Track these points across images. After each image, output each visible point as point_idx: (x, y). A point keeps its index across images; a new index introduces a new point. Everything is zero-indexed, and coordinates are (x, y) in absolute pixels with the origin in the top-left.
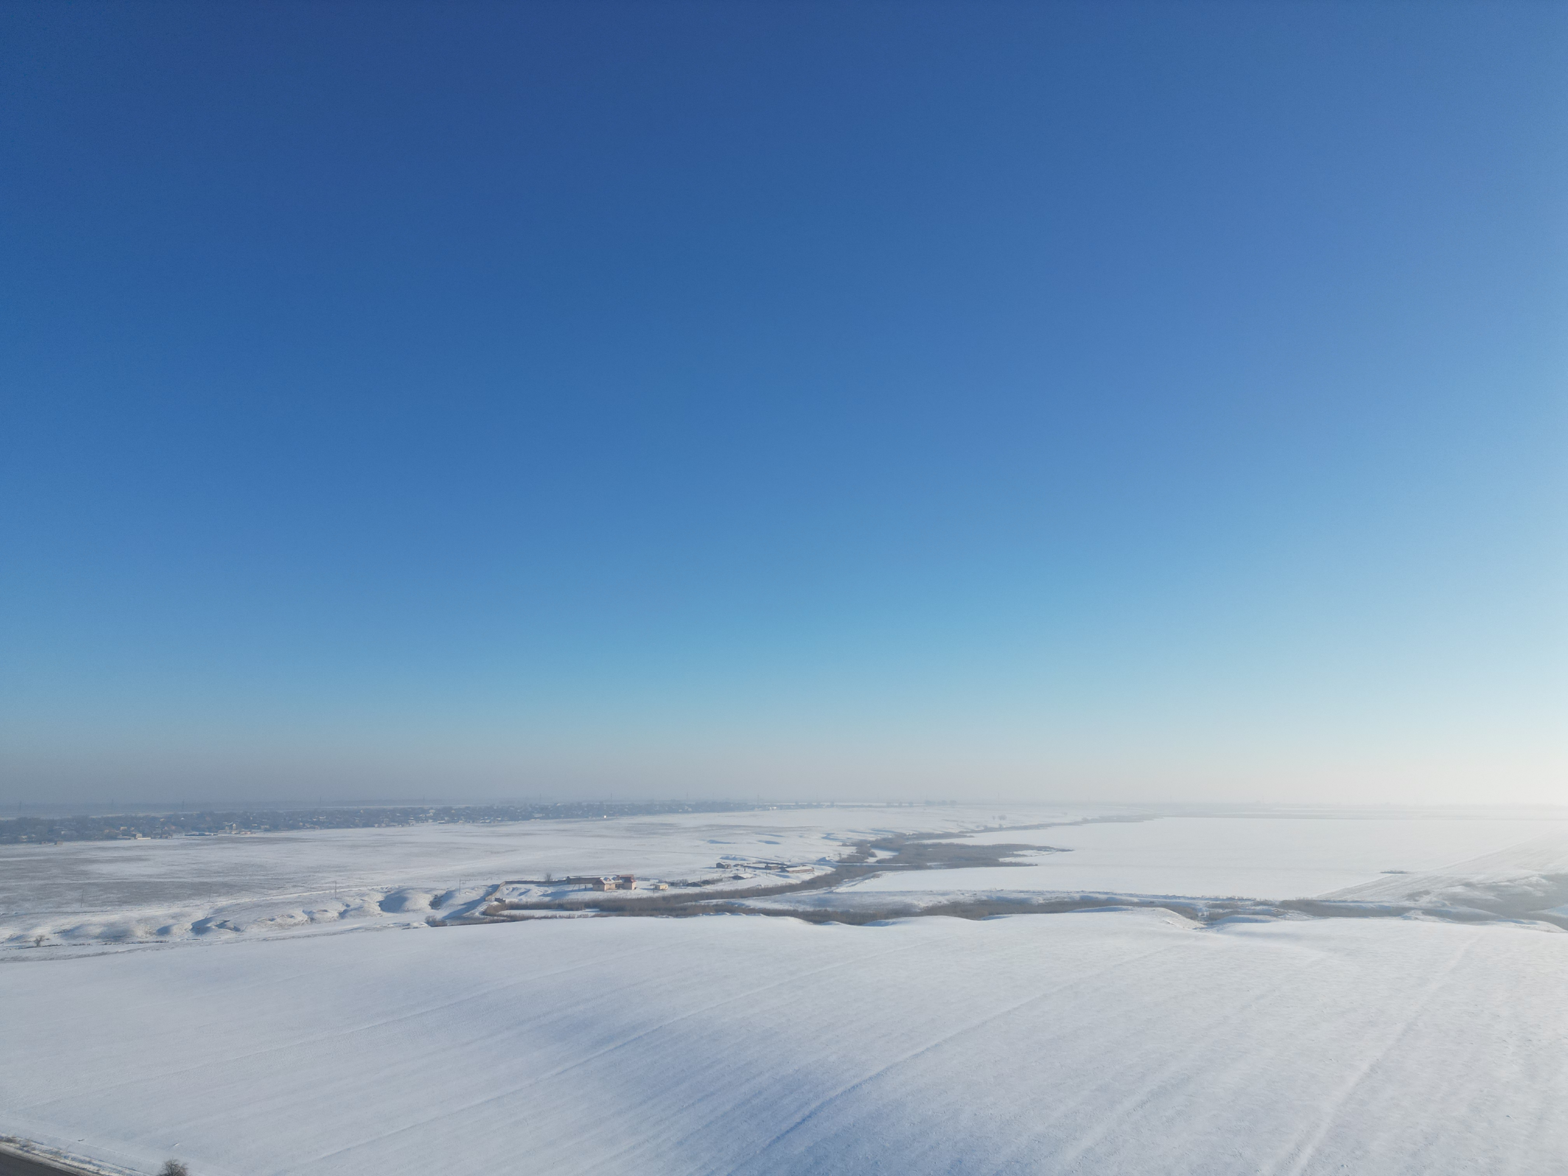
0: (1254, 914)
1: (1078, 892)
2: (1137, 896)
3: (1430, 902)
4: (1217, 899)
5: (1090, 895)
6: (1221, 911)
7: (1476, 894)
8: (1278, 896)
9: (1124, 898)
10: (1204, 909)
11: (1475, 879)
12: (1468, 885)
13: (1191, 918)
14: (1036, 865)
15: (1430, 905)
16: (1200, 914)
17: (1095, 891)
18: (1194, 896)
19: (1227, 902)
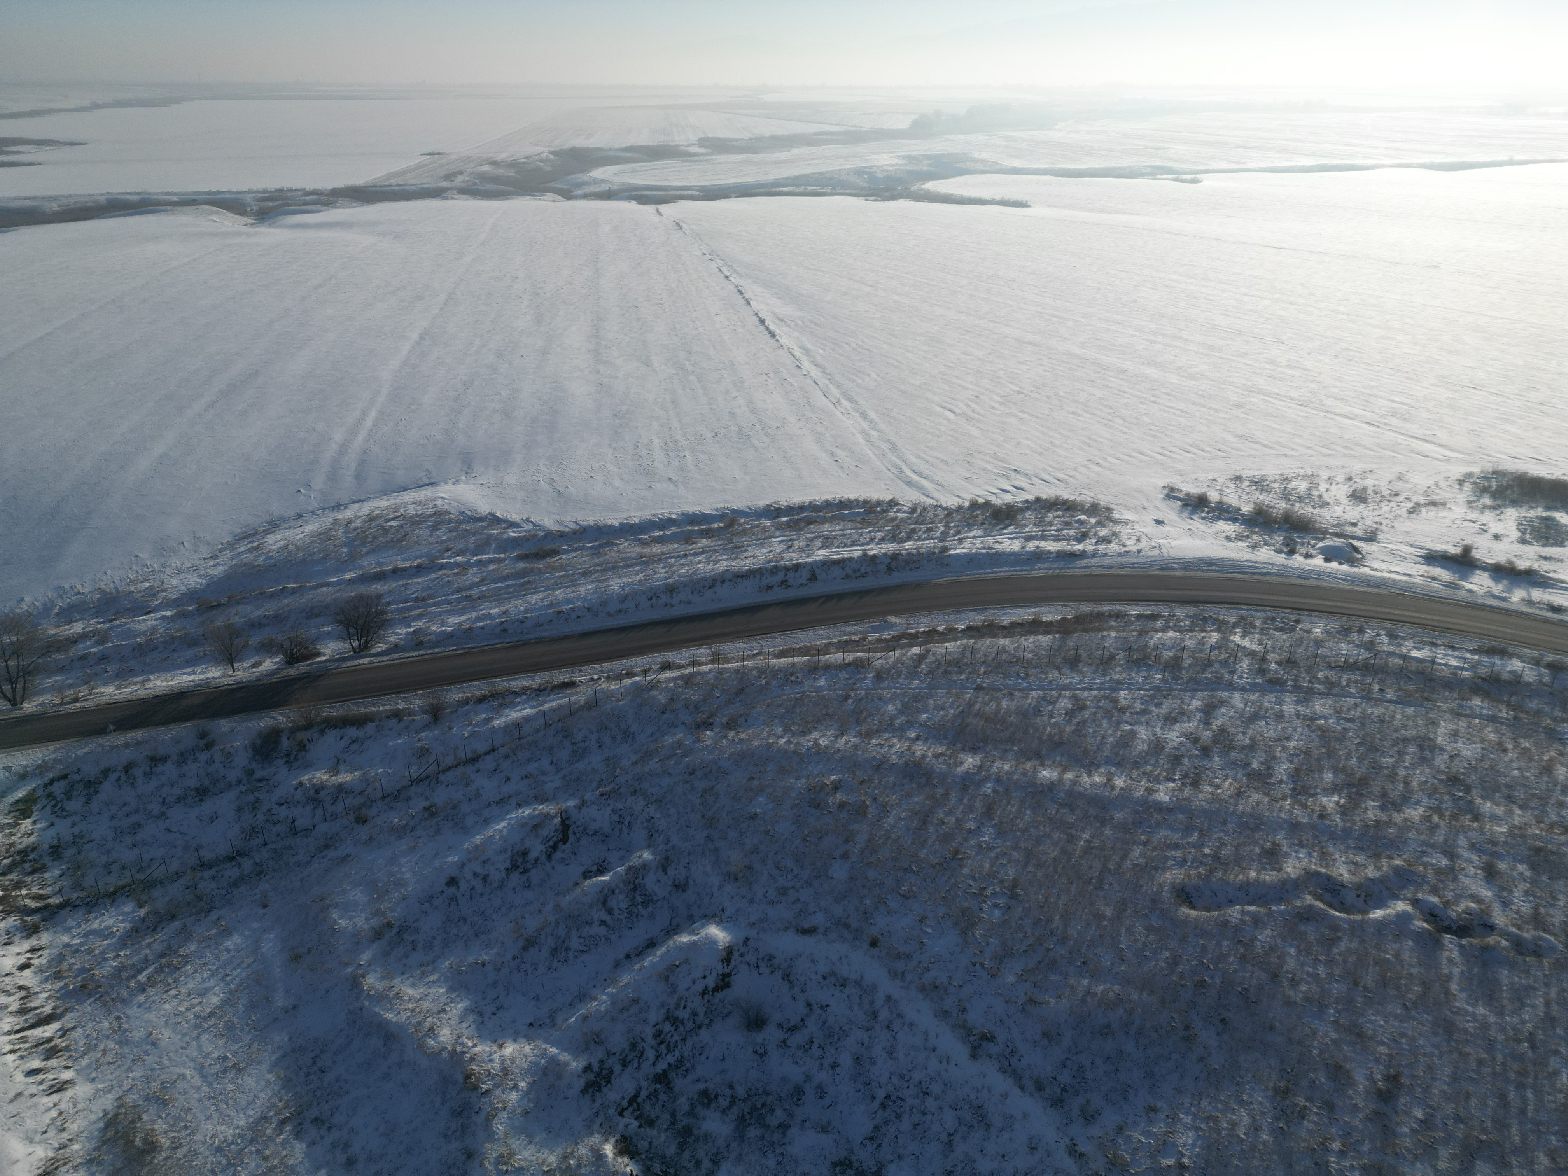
0: (304, 205)
1: (102, 195)
2: (175, 194)
3: (463, 182)
4: (265, 191)
5: (118, 196)
6: (271, 204)
7: (500, 171)
8: (328, 184)
9: (161, 197)
10: (253, 203)
11: (500, 157)
12: (494, 163)
13: (240, 214)
14: (40, 164)
15: (463, 184)
16: (249, 209)
17: (124, 191)
18: (240, 190)
19: (276, 194)
